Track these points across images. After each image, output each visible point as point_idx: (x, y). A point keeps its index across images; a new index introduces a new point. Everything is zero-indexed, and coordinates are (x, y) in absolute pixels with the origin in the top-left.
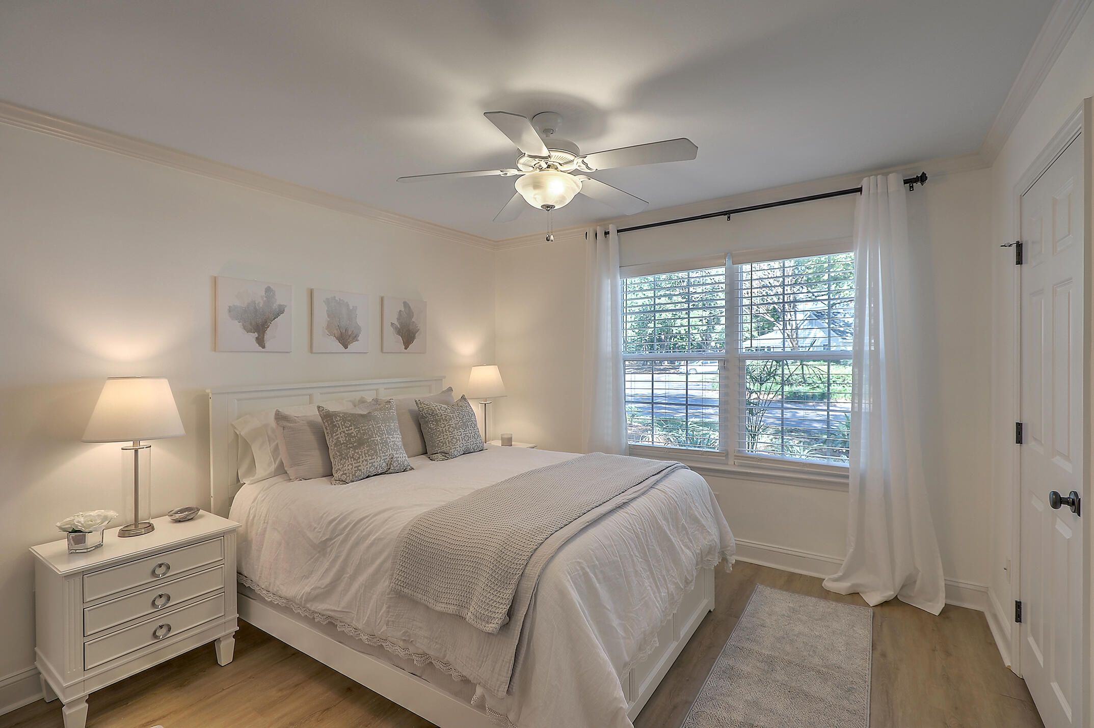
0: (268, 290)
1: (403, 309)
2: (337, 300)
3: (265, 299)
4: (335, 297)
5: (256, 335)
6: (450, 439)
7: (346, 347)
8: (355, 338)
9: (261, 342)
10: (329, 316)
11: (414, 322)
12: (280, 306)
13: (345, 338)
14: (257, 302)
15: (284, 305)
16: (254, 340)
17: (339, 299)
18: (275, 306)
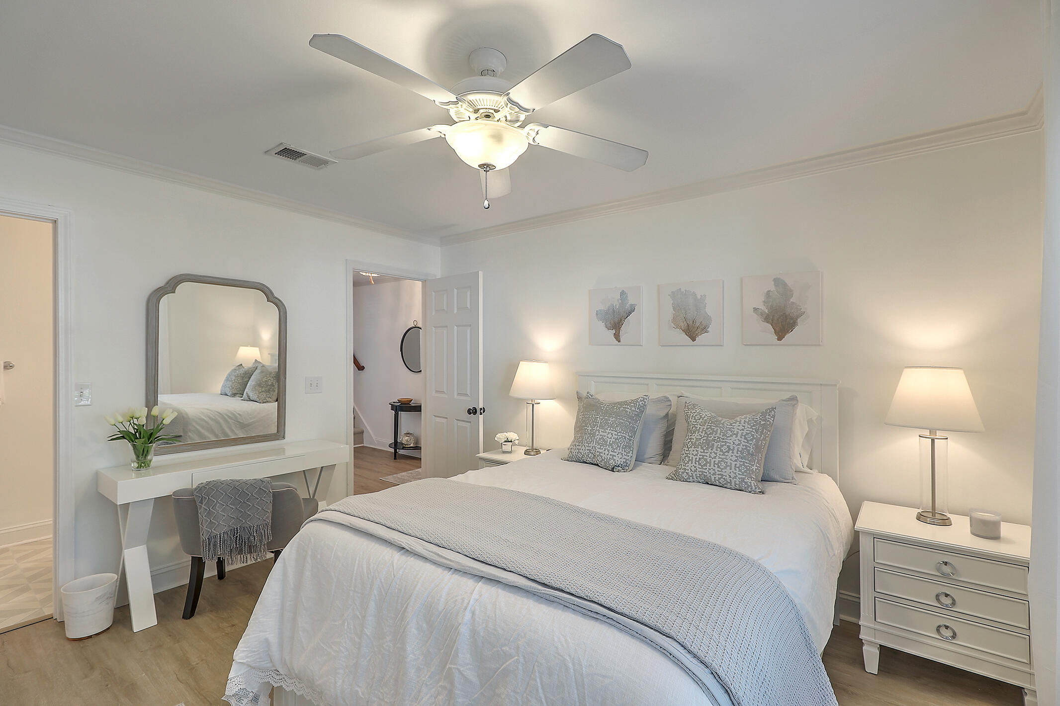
0: (623, 293)
1: (773, 288)
2: (683, 292)
3: (620, 301)
4: (680, 289)
5: (614, 331)
6: (717, 460)
7: (694, 340)
8: (705, 330)
9: (617, 337)
10: (674, 308)
11: (793, 303)
12: (631, 305)
13: (693, 331)
14: (614, 305)
15: (634, 304)
16: (613, 335)
17: (685, 290)
18: (628, 306)
